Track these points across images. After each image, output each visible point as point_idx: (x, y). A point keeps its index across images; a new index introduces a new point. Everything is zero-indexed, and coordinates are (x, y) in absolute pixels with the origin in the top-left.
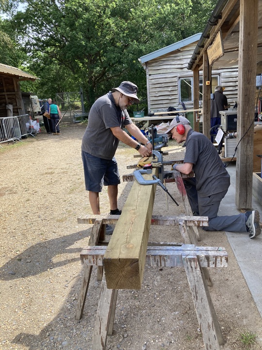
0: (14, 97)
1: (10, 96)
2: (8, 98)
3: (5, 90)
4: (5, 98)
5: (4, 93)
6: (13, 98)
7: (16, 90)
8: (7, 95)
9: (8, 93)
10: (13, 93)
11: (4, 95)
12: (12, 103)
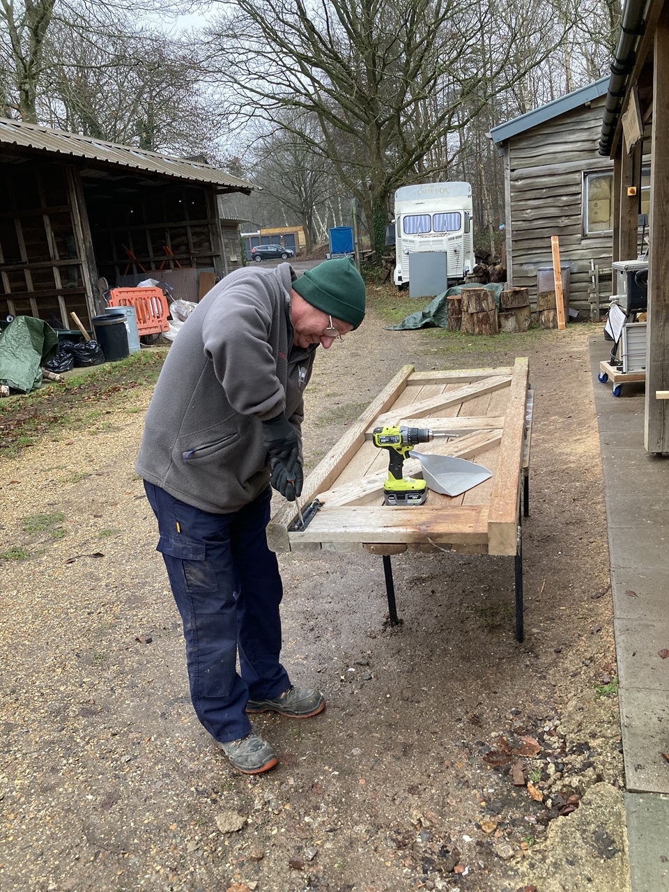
3: (187, 216)
4: (186, 234)
5: (184, 223)
7: (209, 216)
8: (191, 226)
9: (194, 222)
10: (203, 222)
11: (185, 227)
12: (200, 244)
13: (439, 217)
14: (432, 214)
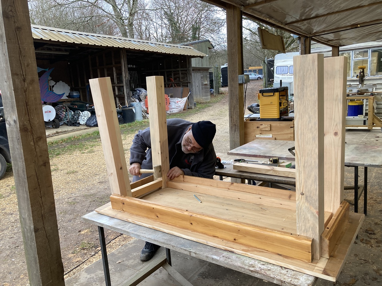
0: (186, 72)
1: (184, 72)
2: (182, 74)
3: (180, 67)
4: (179, 74)
5: (178, 69)
6: (185, 74)
7: (188, 66)
8: (181, 71)
9: (182, 69)
10: (185, 69)
11: (179, 71)
12: (184, 78)
13: (292, 67)
14: (289, 66)
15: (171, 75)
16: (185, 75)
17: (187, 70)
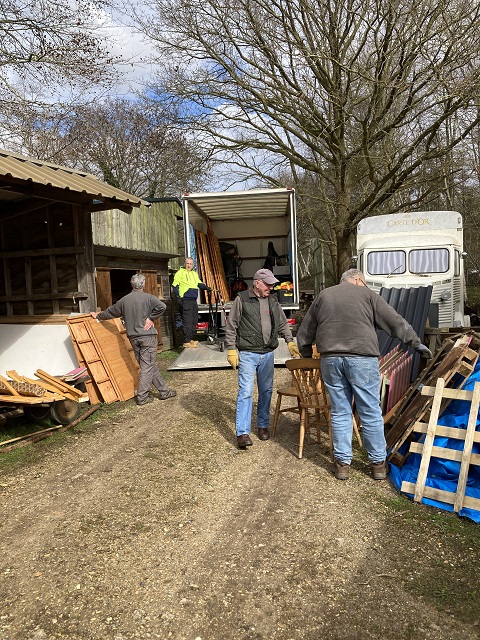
0: (72, 262)
1: (65, 261)
2: (58, 267)
3: (50, 242)
4: (48, 267)
5: (45, 252)
7: (77, 241)
8: (57, 256)
9: (58, 251)
10: (69, 250)
11: (47, 257)
12: (67, 281)
13: (418, 255)
14: (407, 251)
15: (23, 271)
16: (70, 271)
17: (74, 254)
